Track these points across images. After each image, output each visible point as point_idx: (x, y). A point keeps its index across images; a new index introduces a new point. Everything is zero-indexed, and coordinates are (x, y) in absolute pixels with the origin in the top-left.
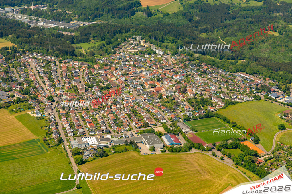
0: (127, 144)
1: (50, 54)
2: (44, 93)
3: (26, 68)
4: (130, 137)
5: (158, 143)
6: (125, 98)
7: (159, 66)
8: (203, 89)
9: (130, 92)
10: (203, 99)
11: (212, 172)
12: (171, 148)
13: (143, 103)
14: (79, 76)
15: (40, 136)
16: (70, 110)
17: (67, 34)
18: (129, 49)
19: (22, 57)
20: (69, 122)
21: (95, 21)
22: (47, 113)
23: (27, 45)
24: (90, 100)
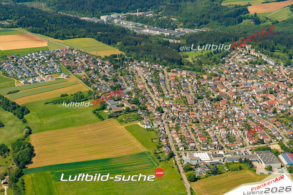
0: (241, 161)
1: (158, 63)
2: (153, 104)
3: (134, 77)
4: (244, 154)
5: (275, 163)
6: (237, 112)
7: (271, 78)
9: (241, 105)
12: (289, 169)
13: (256, 118)
14: (187, 86)
15: (150, 149)
16: (180, 122)
17: (173, 42)
18: (238, 58)
19: (130, 65)
20: (179, 135)
21: (201, 28)
22: (157, 125)
23: (134, 53)
24: (200, 112)
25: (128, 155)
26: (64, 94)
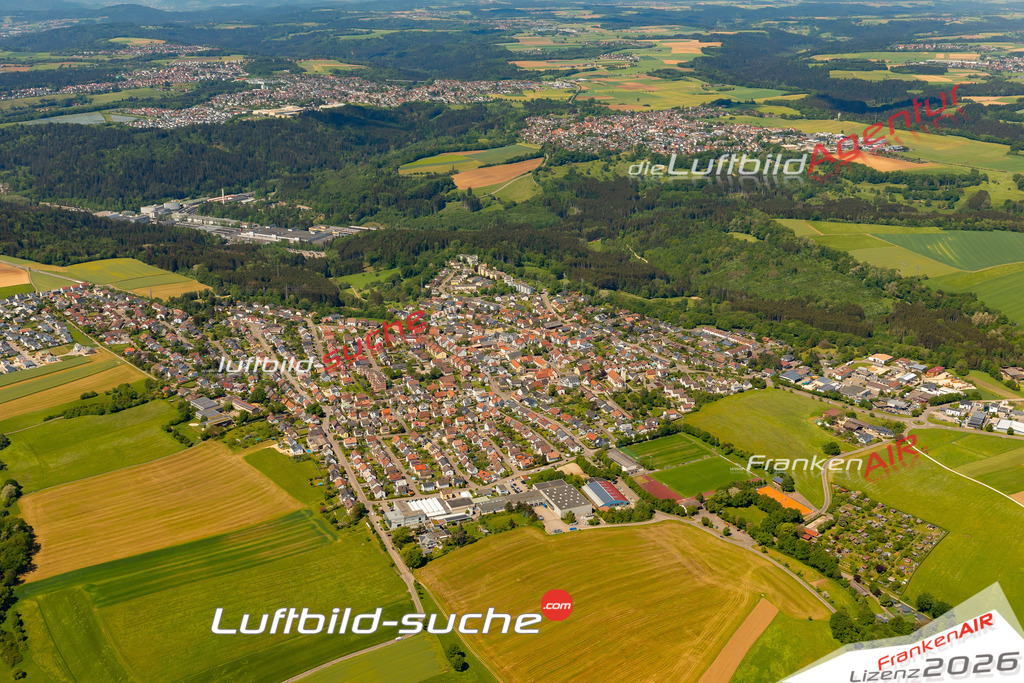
0: (510, 509)
2: (299, 398)
4: (513, 493)
5: (579, 505)
6: (479, 400)
7: (531, 322)
8: (637, 369)
9: (483, 385)
10: (645, 393)
11: (715, 568)
12: (610, 515)
13: (519, 410)
15: (311, 503)
16: (365, 433)
18: (457, 285)
19: (229, 313)
20: (369, 463)
22: (315, 445)
23: (234, 286)
24: (403, 408)
25: (262, 523)
26: (89, 392)
